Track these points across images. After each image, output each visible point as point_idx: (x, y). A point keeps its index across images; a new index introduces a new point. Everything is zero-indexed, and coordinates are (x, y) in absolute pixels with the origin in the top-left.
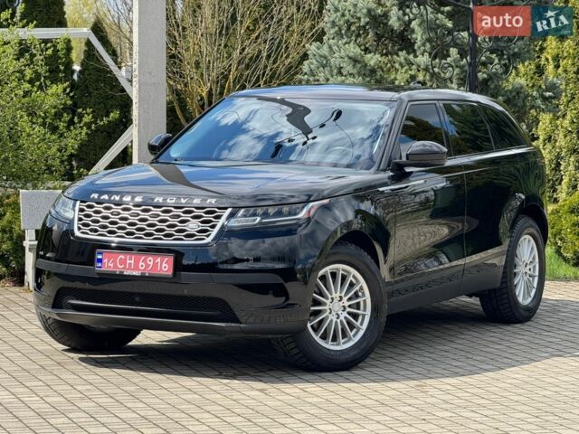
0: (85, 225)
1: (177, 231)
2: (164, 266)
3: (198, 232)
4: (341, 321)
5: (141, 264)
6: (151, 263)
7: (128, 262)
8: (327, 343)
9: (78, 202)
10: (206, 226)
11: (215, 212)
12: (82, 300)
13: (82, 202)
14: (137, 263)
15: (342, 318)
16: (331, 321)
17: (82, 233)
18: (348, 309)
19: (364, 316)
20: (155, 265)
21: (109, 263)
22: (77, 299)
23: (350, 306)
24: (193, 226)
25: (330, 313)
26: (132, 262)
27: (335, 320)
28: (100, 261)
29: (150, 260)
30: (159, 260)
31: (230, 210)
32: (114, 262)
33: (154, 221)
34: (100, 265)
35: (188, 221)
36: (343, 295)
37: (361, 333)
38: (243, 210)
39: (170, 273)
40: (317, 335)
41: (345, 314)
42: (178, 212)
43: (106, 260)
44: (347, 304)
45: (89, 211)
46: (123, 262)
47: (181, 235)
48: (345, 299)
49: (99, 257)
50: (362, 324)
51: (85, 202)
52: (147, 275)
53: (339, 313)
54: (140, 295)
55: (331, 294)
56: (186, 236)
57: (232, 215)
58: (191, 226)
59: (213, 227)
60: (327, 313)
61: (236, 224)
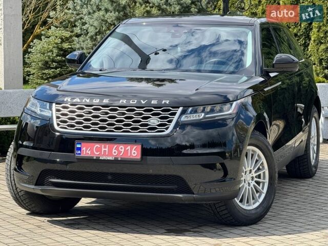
0: (62, 122)
1: (141, 125)
2: (134, 152)
3: (158, 125)
4: (251, 188)
5: (114, 151)
6: (123, 150)
7: (103, 149)
8: (244, 205)
9: (54, 104)
10: (165, 122)
11: (169, 110)
12: (62, 179)
13: (57, 104)
14: (110, 150)
15: (252, 185)
16: (246, 188)
17: (61, 128)
18: (256, 179)
19: (264, 183)
20: (126, 152)
21: (87, 150)
22: (58, 178)
23: (256, 177)
24: (154, 121)
25: (245, 182)
26: (107, 149)
27: (248, 187)
28: (79, 149)
29: (122, 148)
30: (129, 148)
31: (181, 109)
32: (92, 150)
33: (122, 118)
34: (79, 152)
35: (150, 117)
36: (252, 169)
37: (263, 196)
38: (190, 109)
39: (139, 157)
40: (238, 199)
41: (253, 183)
42: (141, 111)
43: (84, 149)
44: (254, 175)
45: (65, 111)
46: (99, 150)
47: (145, 129)
48: (253, 172)
49: (79, 146)
50: (263, 188)
51: (60, 104)
52: (119, 159)
53: (250, 182)
54: (111, 174)
55: (245, 169)
56: (149, 129)
57: (183, 113)
58: (152, 121)
59: (170, 121)
60: (243, 183)
61: (186, 119)
